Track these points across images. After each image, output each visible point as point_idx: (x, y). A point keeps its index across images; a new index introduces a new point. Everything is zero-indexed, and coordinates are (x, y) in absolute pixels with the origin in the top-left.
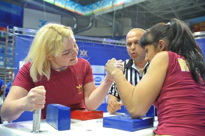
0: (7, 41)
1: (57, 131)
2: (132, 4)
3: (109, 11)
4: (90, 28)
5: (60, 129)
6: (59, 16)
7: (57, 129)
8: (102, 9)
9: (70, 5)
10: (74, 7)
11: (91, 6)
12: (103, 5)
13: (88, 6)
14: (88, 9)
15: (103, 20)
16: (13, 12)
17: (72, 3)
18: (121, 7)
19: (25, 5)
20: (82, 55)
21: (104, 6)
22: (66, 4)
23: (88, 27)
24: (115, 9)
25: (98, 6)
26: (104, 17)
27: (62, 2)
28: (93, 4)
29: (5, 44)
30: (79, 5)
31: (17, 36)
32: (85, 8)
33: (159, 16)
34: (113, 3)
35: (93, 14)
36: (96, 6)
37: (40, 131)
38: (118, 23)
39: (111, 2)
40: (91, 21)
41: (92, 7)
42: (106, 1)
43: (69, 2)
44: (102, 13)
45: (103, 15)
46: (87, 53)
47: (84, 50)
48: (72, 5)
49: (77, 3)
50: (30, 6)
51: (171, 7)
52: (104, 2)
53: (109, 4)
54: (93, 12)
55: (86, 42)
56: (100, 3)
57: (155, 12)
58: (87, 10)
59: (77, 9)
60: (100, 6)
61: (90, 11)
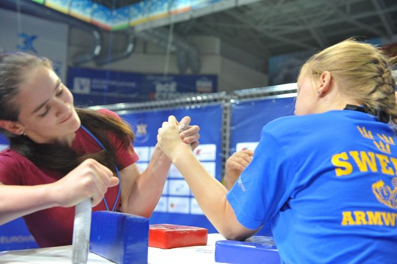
2: (209, 11)
3: (163, 23)
4: (129, 55)
8: (148, 18)
9: (81, 8)
10: (89, 10)
11: (126, 11)
12: (150, 10)
13: (120, 10)
14: (120, 16)
15: (155, 41)
17: (86, 2)
18: (187, 17)
21: (152, 11)
22: (71, 5)
23: (125, 54)
24: (174, 20)
25: (140, 11)
26: (157, 33)
28: (132, 6)
30: (101, 7)
32: (115, 13)
33: (273, 36)
34: (170, 7)
35: (132, 28)
36: (136, 12)
38: (186, 47)
39: (166, 5)
40: (130, 41)
41: (130, 12)
42: (156, 2)
44: (148, 27)
45: (155, 29)
48: (85, 7)
49: (98, 3)
51: (303, 18)
52: (153, 4)
53: (162, 9)
54: (129, 24)
56: (144, 6)
58: (118, 18)
59: (96, 14)
60: (144, 11)
61: (124, 21)
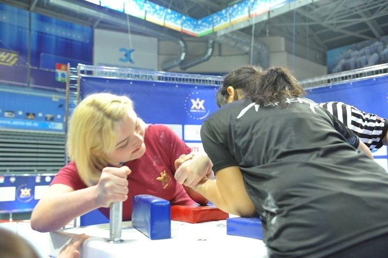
0: (68, 88)
1: (149, 240)
2: (286, 10)
3: (242, 26)
4: (209, 58)
5: (154, 237)
6: (155, 40)
7: (150, 237)
8: (230, 22)
9: (173, 20)
10: (179, 22)
11: (210, 19)
12: (231, 15)
13: (204, 19)
14: (204, 24)
15: (233, 43)
16: (77, 36)
17: (176, 15)
18: (265, 18)
19: (97, 23)
20: (195, 109)
21: (234, 17)
22: (165, 19)
23: (206, 58)
24: (254, 22)
25: (222, 17)
26: (235, 37)
27: (158, 14)
28: (215, 14)
29: (64, 93)
30: (189, 18)
31: (84, 80)
32: (200, 22)
33: (337, 29)
34: (249, 11)
35: (214, 33)
36: (219, 19)
37: (122, 241)
38: (260, 47)
39: (246, 9)
40: (210, 46)
41: (212, 20)
42: (237, 8)
43: (171, 14)
44: (230, 30)
45: (233, 33)
46: (204, 105)
47: (198, 99)
48: (176, 20)
49: (185, 15)
50: (105, 25)
51: (359, 12)
52: (234, 9)
53: (242, 14)
54: (213, 30)
55: (202, 84)
56: (226, 13)
57: (330, 22)
58: (203, 26)
59: (186, 25)
60: (226, 17)
61: (209, 27)
